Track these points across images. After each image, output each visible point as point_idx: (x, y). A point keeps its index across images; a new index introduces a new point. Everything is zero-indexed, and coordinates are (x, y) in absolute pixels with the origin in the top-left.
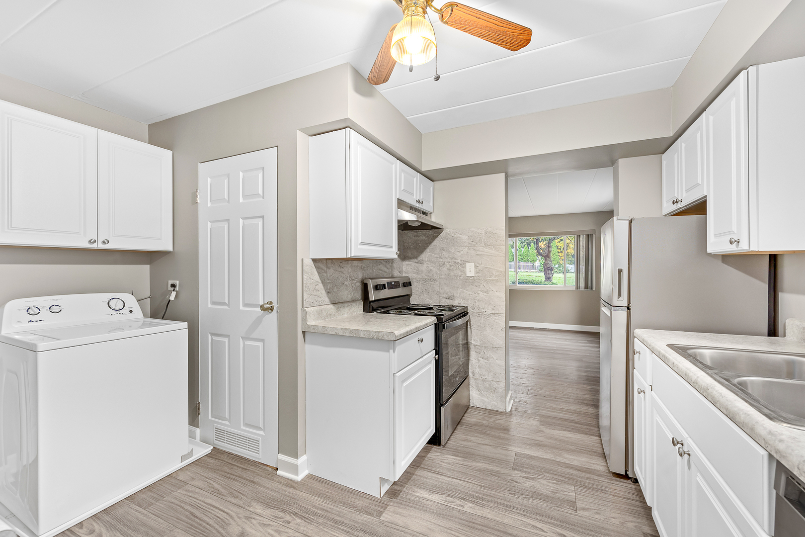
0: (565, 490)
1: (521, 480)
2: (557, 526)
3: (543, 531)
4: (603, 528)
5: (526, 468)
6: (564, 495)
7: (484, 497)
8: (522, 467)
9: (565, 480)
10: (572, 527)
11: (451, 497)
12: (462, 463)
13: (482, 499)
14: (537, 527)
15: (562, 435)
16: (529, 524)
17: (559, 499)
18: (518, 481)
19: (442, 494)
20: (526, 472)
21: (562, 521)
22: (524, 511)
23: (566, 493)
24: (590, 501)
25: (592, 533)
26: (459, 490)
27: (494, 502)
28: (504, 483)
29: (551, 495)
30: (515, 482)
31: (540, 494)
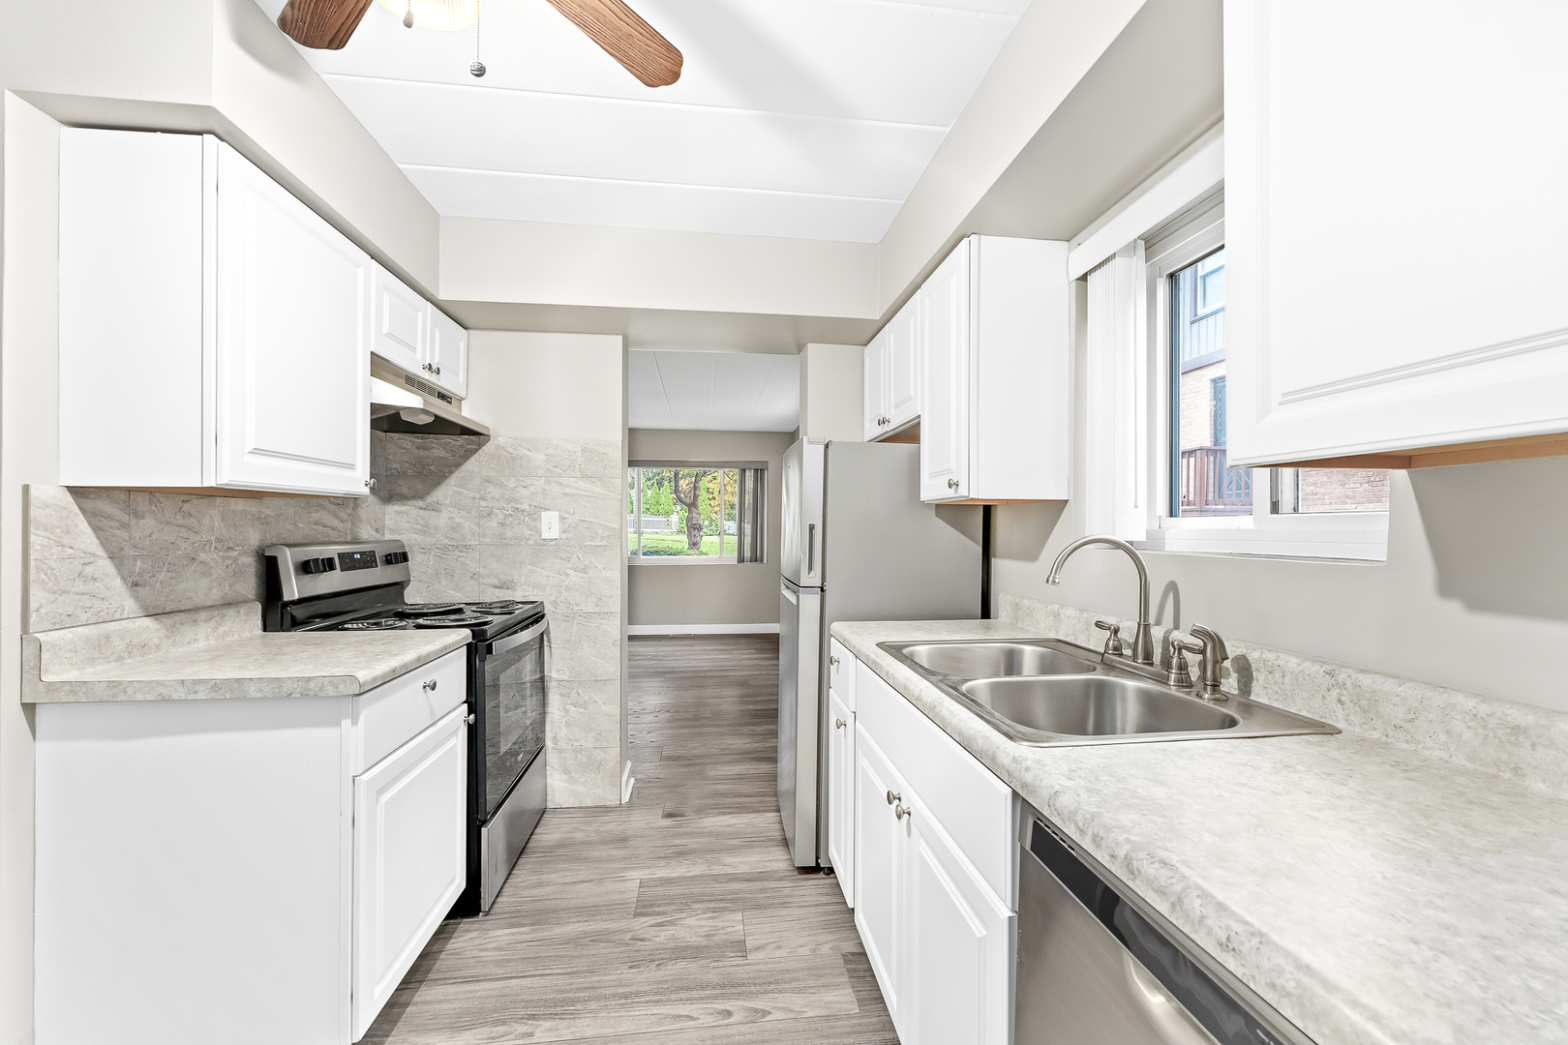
0: (727, 924)
1: (653, 931)
2: (716, 997)
3: (692, 1018)
4: (787, 971)
5: (659, 906)
6: (725, 934)
7: (578, 995)
8: (652, 905)
9: (726, 905)
10: (739, 990)
11: (503, 1023)
12: (528, 937)
13: (574, 1002)
14: (680, 1016)
15: (719, 824)
16: (667, 1016)
17: (718, 946)
18: (646, 936)
19: (483, 1024)
20: (659, 914)
21: (723, 986)
22: (656, 994)
23: (729, 930)
24: (767, 930)
25: (772, 987)
26: (523, 1000)
27: (598, 998)
28: (618, 950)
29: (704, 943)
30: (640, 940)
31: (686, 948)
